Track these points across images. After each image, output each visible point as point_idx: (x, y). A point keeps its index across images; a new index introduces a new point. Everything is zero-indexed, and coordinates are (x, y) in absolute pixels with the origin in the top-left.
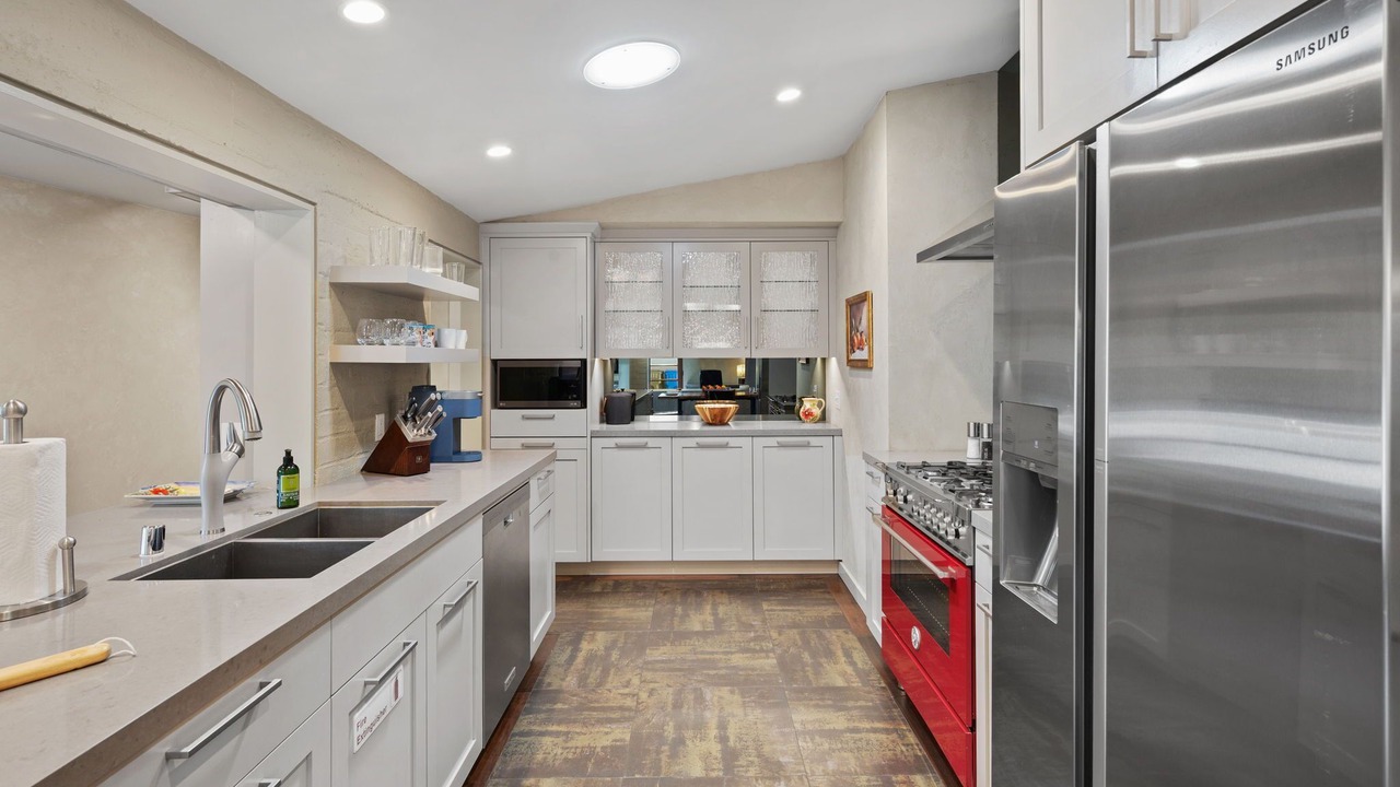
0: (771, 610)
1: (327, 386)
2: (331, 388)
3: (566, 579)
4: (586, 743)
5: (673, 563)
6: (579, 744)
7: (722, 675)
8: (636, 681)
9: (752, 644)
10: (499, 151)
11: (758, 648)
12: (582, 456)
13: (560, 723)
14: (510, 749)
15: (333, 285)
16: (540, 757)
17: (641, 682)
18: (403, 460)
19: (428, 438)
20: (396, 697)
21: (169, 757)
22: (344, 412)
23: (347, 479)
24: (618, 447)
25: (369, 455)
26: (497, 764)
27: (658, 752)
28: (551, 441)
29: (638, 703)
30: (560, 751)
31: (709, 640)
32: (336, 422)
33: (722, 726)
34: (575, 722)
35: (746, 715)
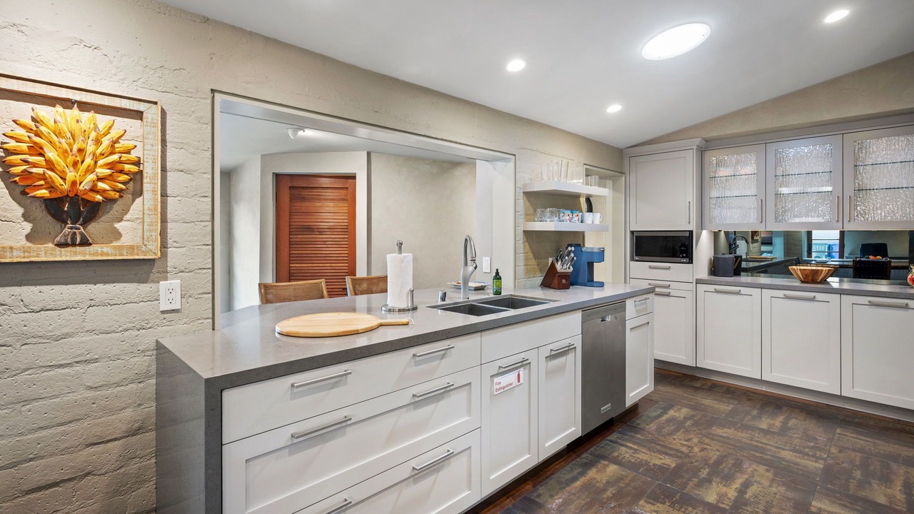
0: (843, 435)
1: (521, 242)
2: (524, 243)
3: (678, 375)
4: (645, 458)
5: (761, 382)
6: (641, 457)
7: (765, 459)
8: (696, 440)
9: (807, 450)
10: (614, 109)
11: (811, 453)
12: (690, 296)
13: (634, 444)
14: (601, 445)
15: (525, 193)
16: (616, 454)
17: (699, 442)
18: (556, 281)
19: (568, 270)
20: (519, 381)
21: (414, 355)
22: (531, 255)
23: (532, 287)
24: (717, 291)
25: (543, 278)
26: (592, 449)
27: (689, 480)
28: (669, 283)
29: (690, 452)
30: (628, 456)
31: (768, 436)
32: (526, 259)
33: (746, 485)
34: (644, 446)
35: (770, 486)
